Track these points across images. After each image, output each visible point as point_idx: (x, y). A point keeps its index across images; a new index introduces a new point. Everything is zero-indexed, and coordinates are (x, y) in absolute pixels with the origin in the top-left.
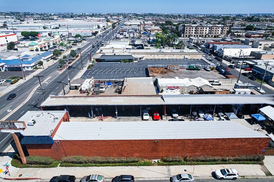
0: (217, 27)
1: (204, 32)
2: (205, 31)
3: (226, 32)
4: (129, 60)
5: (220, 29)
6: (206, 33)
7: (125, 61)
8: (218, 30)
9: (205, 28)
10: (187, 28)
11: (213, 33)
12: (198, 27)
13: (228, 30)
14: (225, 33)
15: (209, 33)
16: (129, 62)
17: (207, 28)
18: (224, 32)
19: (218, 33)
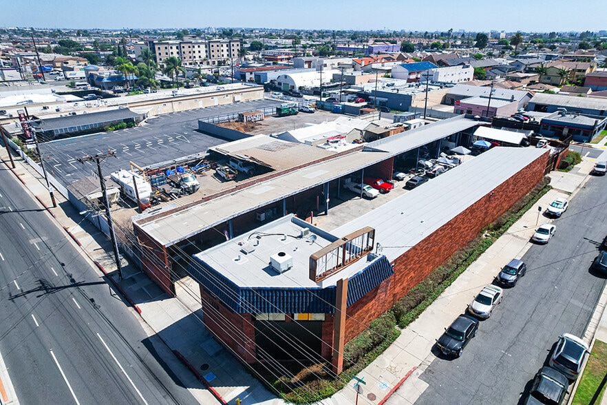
0: (218, 44)
1: (197, 55)
2: (197, 52)
3: (236, 53)
4: (126, 121)
5: (225, 48)
6: (200, 57)
7: (116, 126)
8: (222, 48)
9: (196, 46)
10: (159, 48)
11: (213, 56)
12: (182, 45)
13: (239, 48)
14: (236, 55)
15: (207, 56)
16: (128, 127)
17: (201, 46)
18: (232, 53)
19: (223, 55)
